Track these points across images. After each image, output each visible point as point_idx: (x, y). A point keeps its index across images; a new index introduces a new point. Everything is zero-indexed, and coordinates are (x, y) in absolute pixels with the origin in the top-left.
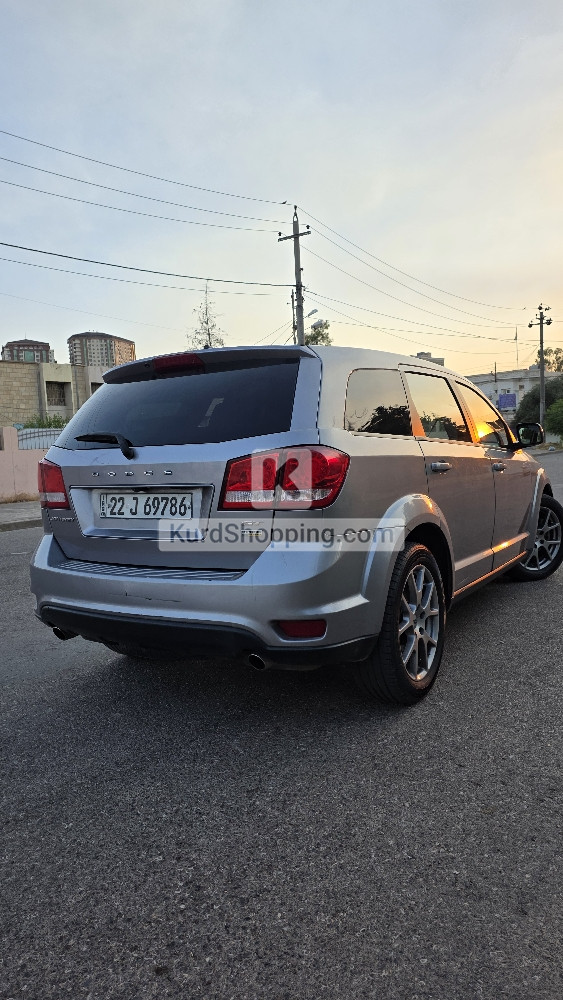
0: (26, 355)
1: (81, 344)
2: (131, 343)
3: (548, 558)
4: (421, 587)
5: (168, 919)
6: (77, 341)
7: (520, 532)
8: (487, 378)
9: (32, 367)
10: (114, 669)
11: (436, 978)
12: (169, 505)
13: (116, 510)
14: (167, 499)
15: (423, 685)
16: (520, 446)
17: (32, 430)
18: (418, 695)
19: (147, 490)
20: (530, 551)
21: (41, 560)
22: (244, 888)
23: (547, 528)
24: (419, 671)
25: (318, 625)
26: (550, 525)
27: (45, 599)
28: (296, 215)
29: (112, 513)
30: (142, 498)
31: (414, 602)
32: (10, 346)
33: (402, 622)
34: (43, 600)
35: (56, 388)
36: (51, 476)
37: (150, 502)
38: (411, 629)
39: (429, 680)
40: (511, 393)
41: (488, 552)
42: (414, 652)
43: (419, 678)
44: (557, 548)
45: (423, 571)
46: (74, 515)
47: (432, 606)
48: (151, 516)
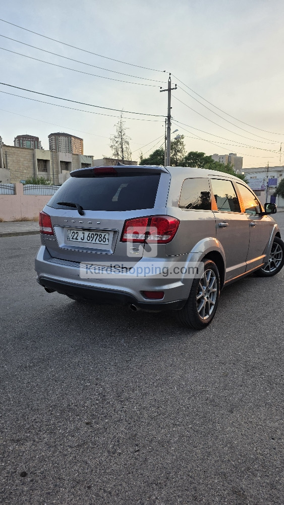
0: (27, 143)
1: (55, 139)
2: (81, 140)
3: (275, 267)
4: (209, 279)
5: (92, 406)
6: (53, 137)
7: (263, 254)
8: (263, 170)
9: (30, 151)
10: (70, 307)
11: (193, 432)
12: (98, 237)
13: (74, 238)
14: (98, 235)
15: (206, 322)
16: (266, 213)
17: (30, 185)
18: (204, 326)
19: (89, 230)
20: (266, 263)
21: (40, 256)
22: (122, 397)
23: (276, 253)
24: (205, 316)
25: (160, 294)
26: (277, 251)
27: (42, 274)
28: (170, 78)
29: (72, 239)
30: (87, 233)
31: (205, 285)
32: (19, 137)
33: (198, 294)
34: (40, 275)
35: (42, 163)
36: (45, 220)
37: (90, 235)
38: (203, 297)
39: (209, 320)
40: (275, 177)
41: (244, 264)
42: (203, 307)
43: (205, 318)
44: (280, 262)
45: (211, 272)
46: (55, 238)
47: (214, 287)
48: (90, 241)
